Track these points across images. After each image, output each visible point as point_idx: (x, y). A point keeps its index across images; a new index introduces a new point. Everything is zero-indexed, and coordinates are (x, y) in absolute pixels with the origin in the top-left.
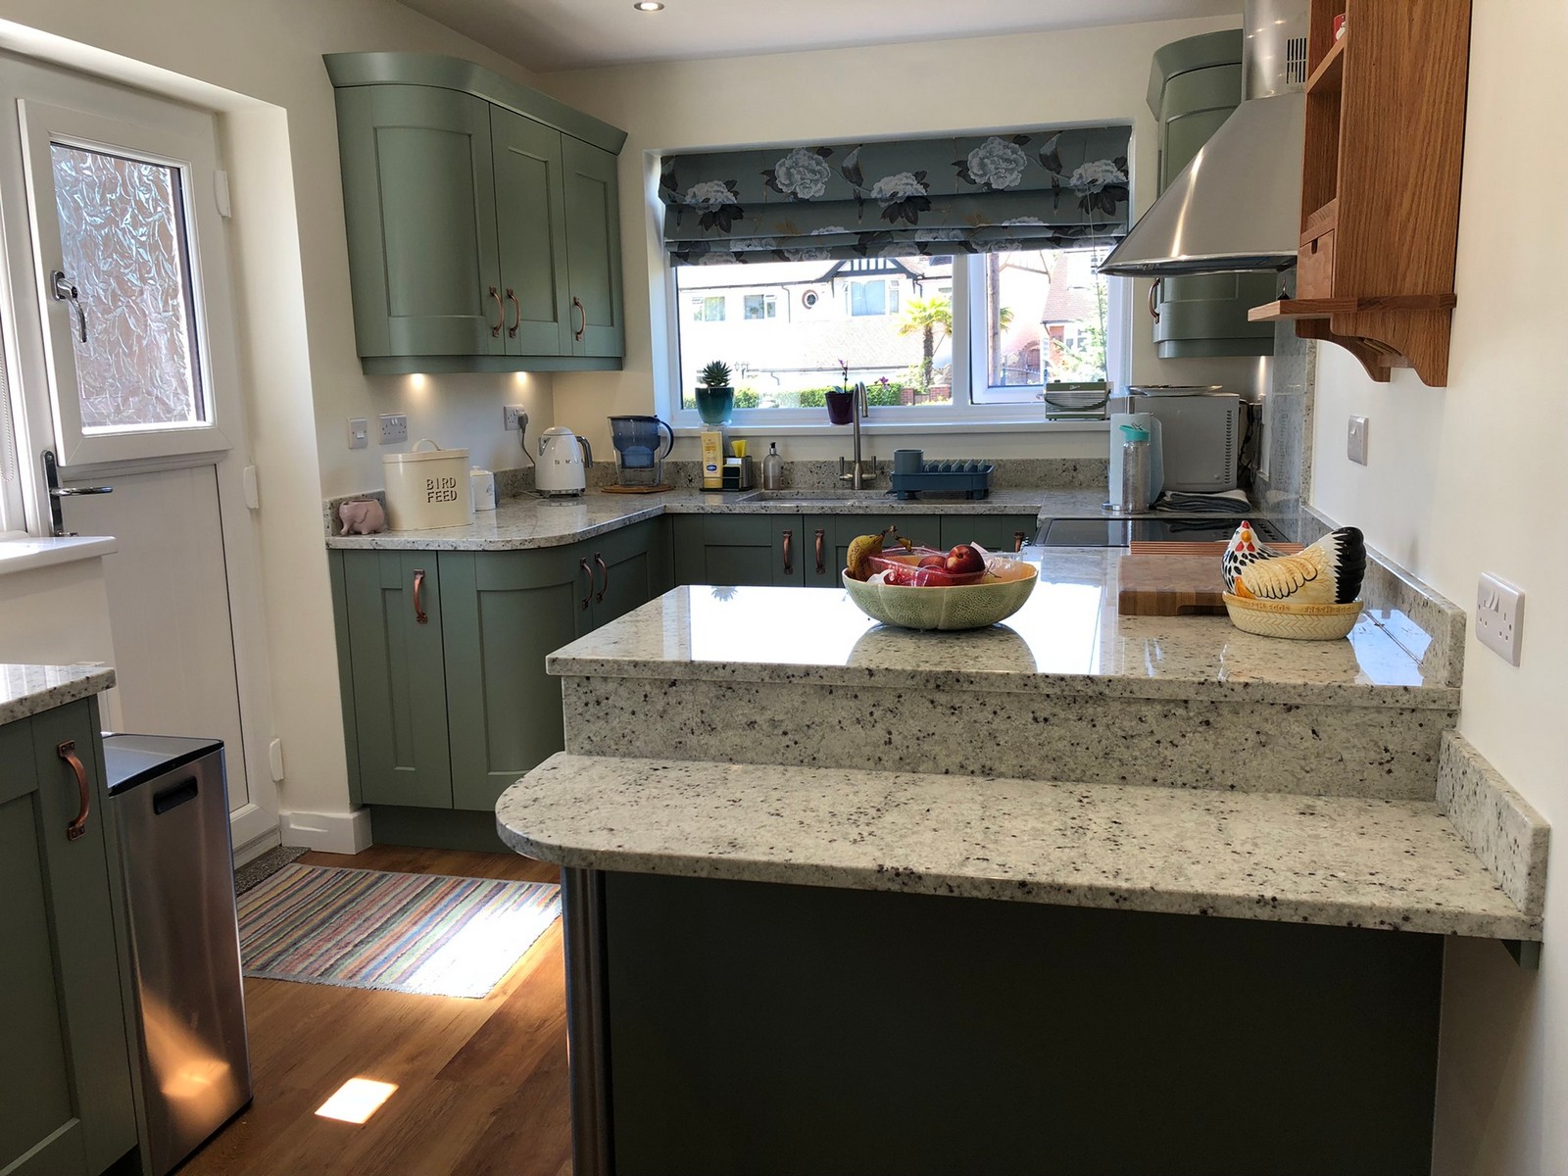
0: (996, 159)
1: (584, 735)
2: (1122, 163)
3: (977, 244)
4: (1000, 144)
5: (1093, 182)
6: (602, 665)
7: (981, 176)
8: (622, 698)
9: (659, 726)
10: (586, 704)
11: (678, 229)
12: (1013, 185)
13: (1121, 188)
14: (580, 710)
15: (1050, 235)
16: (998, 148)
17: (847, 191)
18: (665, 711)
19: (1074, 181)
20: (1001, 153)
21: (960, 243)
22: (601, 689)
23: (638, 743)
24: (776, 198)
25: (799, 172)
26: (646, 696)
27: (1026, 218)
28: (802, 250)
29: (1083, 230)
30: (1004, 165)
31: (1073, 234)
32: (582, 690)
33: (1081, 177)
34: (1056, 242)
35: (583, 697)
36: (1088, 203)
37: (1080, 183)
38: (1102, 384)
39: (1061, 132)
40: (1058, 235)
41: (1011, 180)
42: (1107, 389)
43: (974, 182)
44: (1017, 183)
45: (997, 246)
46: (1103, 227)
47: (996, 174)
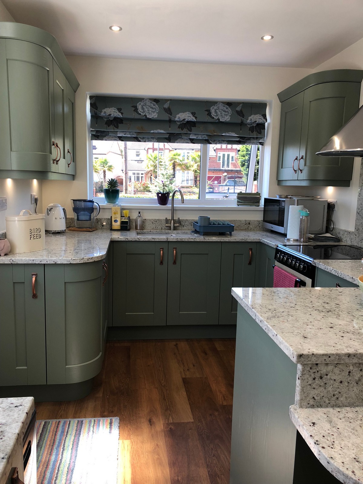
0: (220, 110)
1: (311, 396)
2: (264, 116)
3: (211, 141)
4: (222, 105)
5: (255, 121)
6: (330, 357)
7: (216, 116)
8: (336, 374)
9: (355, 389)
10: (314, 379)
11: (96, 125)
12: (227, 120)
13: (263, 125)
14: (310, 382)
15: (238, 140)
16: (221, 106)
17: (166, 117)
18: (360, 380)
19: (249, 121)
20: (222, 108)
21: (205, 140)
22: (323, 370)
23: (342, 399)
24: (137, 116)
25: (147, 108)
26: (349, 372)
27: (231, 133)
28: (146, 138)
29: (249, 139)
30: (224, 113)
31: (246, 140)
32: (312, 371)
33: (251, 120)
34: (239, 142)
35: (313, 375)
36: (252, 129)
37: (250, 122)
38: (258, 194)
39: (243, 103)
40: (241, 140)
41: (226, 118)
42: (260, 196)
43: (213, 118)
44: (229, 120)
45: (218, 142)
46: (257, 138)
47: (221, 116)
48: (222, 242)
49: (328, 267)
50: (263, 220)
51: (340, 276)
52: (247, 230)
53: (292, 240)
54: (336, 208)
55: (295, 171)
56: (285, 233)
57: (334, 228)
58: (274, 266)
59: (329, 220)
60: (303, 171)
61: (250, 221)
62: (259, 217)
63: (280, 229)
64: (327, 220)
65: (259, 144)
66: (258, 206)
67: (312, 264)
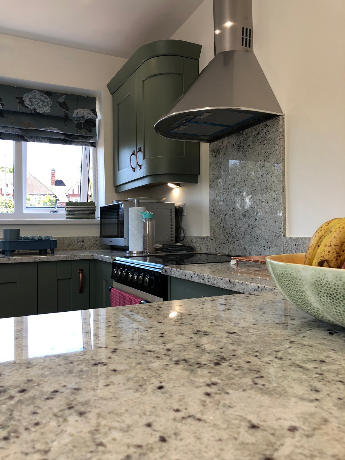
0: (37, 99)
2: (94, 111)
3: (27, 137)
4: (38, 94)
5: (83, 117)
7: (31, 105)
12: (46, 112)
13: (93, 122)
15: (62, 137)
16: (38, 95)
19: (74, 115)
20: (39, 98)
21: (19, 136)
27: (52, 128)
29: (77, 137)
30: (41, 103)
31: (73, 139)
33: (77, 114)
34: (65, 141)
36: (79, 126)
37: (76, 116)
38: (92, 203)
39: (66, 94)
40: (66, 138)
41: (46, 110)
42: (95, 206)
43: (27, 107)
44: (49, 111)
45: (37, 140)
46: (86, 137)
47: (38, 106)
48: (37, 262)
49: (187, 272)
50: (100, 236)
51: (207, 283)
52: (81, 249)
53: (135, 252)
54: (185, 213)
55: (134, 169)
56: (127, 245)
57: (184, 236)
58: (110, 287)
59: (178, 228)
60: (142, 167)
61: (84, 238)
62: (95, 232)
63: (120, 242)
64: (175, 229)
65: (90, 145)
66: (94, 218)
67: (162, 273)
